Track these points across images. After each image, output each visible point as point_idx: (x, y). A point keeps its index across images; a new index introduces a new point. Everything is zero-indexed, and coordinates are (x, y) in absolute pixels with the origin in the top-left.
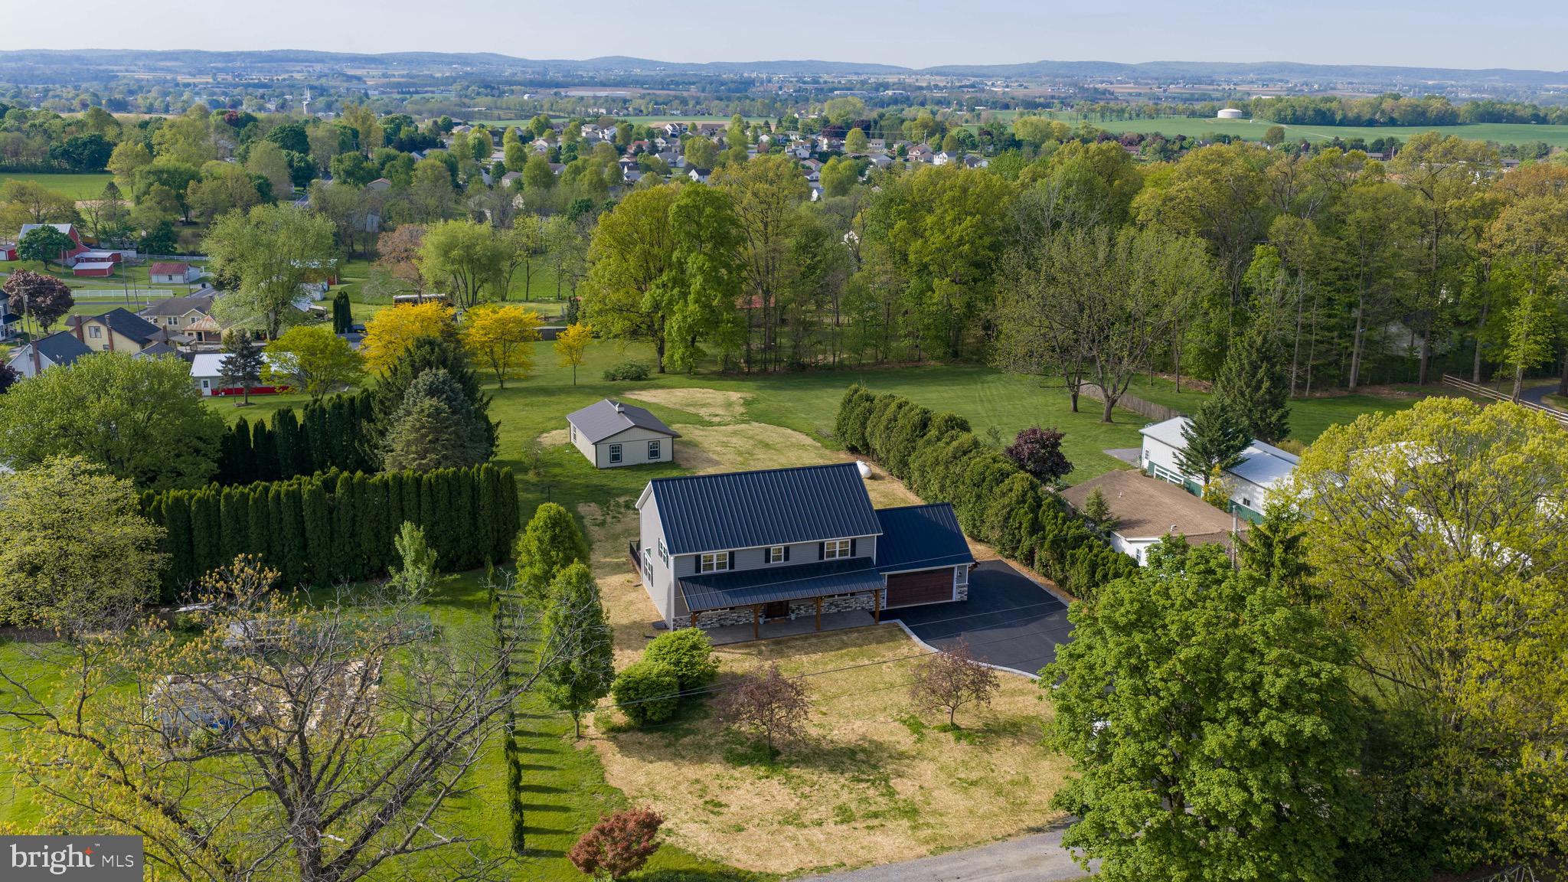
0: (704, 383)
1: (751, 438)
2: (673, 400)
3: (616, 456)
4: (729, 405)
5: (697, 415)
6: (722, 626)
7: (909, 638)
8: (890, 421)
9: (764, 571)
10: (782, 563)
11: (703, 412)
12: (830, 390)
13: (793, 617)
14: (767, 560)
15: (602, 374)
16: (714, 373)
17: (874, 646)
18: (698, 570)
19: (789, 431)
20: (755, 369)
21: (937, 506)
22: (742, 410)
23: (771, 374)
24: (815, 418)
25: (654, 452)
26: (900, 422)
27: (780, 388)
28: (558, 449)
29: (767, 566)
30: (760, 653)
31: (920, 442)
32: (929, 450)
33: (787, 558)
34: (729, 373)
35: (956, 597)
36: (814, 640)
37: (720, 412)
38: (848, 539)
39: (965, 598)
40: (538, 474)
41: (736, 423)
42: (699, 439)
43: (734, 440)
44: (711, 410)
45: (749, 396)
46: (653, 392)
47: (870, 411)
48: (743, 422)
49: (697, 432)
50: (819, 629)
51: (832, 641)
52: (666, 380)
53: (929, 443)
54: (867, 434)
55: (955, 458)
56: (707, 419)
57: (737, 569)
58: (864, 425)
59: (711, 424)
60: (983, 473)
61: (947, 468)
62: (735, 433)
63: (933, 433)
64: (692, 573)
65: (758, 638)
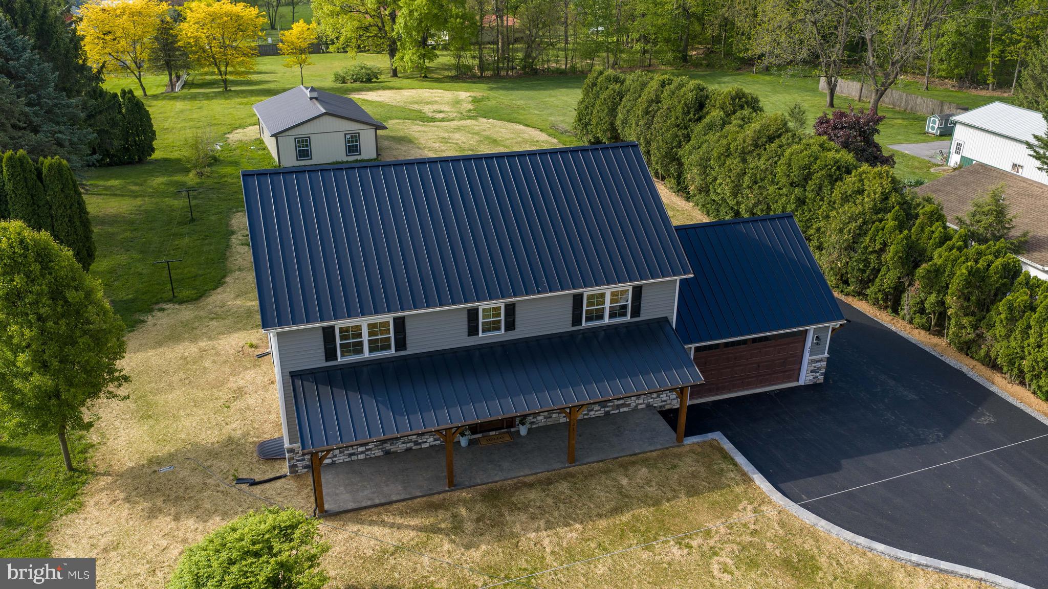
0: (435, 84)
1: (477, 134)
2: (399, 98)
3: (304, 151)
4: (457, 102)
5: (420, 111)
6: (387, 453)
7: (747, 480)
8: (650, 102)
9: (468, 350)
10: (501, 335)
11: (427, 110)
12: (564, 90)
13: (523, 431)
14: (473, 330)
15: (332, 77)
16: (448, 77)
17: (683, 501)
18: (330, 354)
19: (521, 127)
20: (488, 73)
21: (772, 219)
22: (471, 107)
23: (504, 77)
24: (551, 114)
25: (353, 147)
26: (666, 103)
27: (512, 89)
28: (243, 145)
29: (472, 341)
30: (457, 528)
31: (698, 128)
32: (712, 137)
33: (510, 326)
34: (462, 75)
35: (805, 378)
36: (563, 487)
37: (446, 108)
38: (628, 287)
39: (821, 379)
40: (201, 174)
41: (461, 119)
42: (417, 135)
43: (457, 136)
44: (436, 107)
45: (478, 94)
46: (380, 92)
47: (621, 95)
48: (470, 118)
49: (415, 128)
50: (573, 460)
51: (601, 490)
52: (396, 82)
53: (710, 127)
54: (618, 122)
55: (756, 146)
56: (430, 115)
57: (411, 349)
58: (613, 112)
59: (433, 120)
60: (807, 167)
61: (744, 161)
62: (458, 129)
63: (716, 114)
64: (318, 361)
65: (453, 485)
